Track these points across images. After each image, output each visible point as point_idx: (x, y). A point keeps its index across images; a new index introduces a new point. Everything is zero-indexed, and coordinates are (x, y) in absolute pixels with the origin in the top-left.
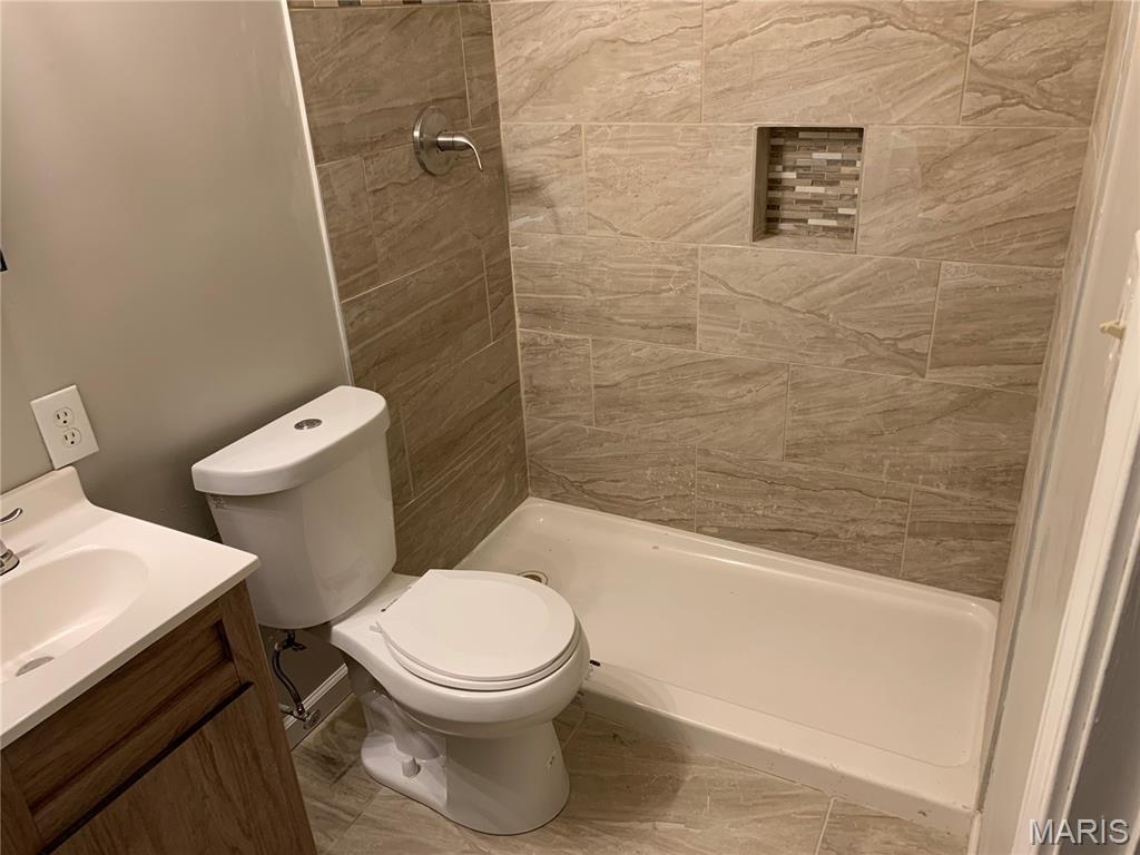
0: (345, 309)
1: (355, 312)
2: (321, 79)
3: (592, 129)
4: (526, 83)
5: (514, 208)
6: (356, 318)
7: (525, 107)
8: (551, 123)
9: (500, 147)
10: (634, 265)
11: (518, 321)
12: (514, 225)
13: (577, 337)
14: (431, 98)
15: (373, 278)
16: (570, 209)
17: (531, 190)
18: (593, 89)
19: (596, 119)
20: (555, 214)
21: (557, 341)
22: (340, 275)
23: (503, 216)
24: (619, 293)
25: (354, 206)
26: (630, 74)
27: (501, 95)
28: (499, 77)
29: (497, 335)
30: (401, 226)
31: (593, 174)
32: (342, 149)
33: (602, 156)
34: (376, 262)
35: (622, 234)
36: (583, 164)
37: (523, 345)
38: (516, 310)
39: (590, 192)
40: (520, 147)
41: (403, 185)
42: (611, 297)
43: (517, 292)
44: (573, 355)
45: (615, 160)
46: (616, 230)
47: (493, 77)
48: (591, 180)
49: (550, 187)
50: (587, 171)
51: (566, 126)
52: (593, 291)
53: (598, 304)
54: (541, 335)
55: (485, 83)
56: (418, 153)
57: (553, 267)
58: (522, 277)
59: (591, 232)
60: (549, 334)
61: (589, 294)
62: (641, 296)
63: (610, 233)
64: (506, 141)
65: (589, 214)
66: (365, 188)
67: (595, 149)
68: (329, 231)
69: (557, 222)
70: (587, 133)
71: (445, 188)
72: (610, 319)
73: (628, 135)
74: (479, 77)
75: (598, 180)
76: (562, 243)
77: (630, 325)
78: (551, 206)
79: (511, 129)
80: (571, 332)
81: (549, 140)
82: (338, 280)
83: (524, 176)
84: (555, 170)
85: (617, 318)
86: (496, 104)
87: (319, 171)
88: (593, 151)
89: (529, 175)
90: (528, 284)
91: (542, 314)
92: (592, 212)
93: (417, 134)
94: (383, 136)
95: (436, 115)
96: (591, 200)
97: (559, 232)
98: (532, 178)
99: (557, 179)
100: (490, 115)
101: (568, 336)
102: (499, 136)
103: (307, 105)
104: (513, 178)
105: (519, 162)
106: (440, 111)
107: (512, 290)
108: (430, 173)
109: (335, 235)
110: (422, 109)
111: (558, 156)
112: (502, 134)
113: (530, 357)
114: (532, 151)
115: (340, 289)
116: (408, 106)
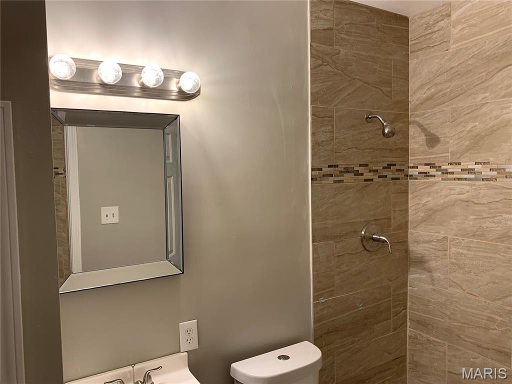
0: (315, 306)
1: (320, 307)
2: (321, 210)
3: (453, 240)
4: (422, 215)
5: (412, 269)
6: (320, 310)
7: (421, 225)
8: (433, 234)
9: (407, 241)
10: (473, 311)
11: (408, 324)
12: (411, 277)
13: (439, 341)
14: (372, 219)
15: (332, 293)
16: (439, 275)
17: (421, 262)
18: (456, 222)
19: (456, 235)
20: (432, 276)
21: (428, 340)
22: (315, 290)
23: (405, 273)
24: (464, 323)
25: (327, 261)
26: (475, 217)
27: (410, 218)
28: (410, 211)
29: (395, 329)
30: (349, 272)
31: (453, 261)
32: (325, 238)
33: (459, 253)
34: (334, 286)
35: (467, 293)
36: (448, 254)
37: (410, 337)
38: (408, 318)
39: (450, 269)
40: (418, 242)
41: (353, 254)
42: (460, 325)
43: (409, 309)
44: (437, 350)
45: (465, 256)
46: (464, 290)
47: (407, 211)
48: (452, 263)
49: (430, 263)
50: (450, 259)
51: (441, 235)
52: (450, 319)
53: (452, 326)
54: (420, 335)
55: (402, 213)
56: (362, 241)
57: (429, 301)
58: (412, 303)
59: (451, 289)
60: (424, 335)
61: (447, 320)
62: (478, 328)
63: (461, 291)
64: (410, 238)
65: (450, 279)
66: (333, 254)
67: (455, 249)
68: (313, 271)
69: (432, 280)
70: (451, 241)
71: (374, 257)
72: (459, 336)
73: (471, 245)
74: (399, 210)
75: (455, 264)
76: (435, 290)
77: (470, 342)
78: (430, 271)
79: (413, 234)
80: (437, 337)
81: (431, 241)
82: (314, 292)
83: (418, 255)
84: (433, 255)
85: (462, 336)
86: (407, 222)
87: (313, 246)
88: (453, 249)
89: (421, 256)
90: (415, 307)
91: (421, 324)
92: (451, 279)
93: (363, 233)
94: (346, 234)
95: (374, 226)
96: (450, 273)
97: (433, 284)
98: (421, 257)
99: (434, 259)
100: (404, 226)
101: (434, 339)
102: (407, 236)
103: (312, 220)
104: (412, 256)
105: (415, 249)
106: (376, 224)
107: (407, 308)
108: (367, 250)
109: (316, 273)
110: (368, 223)
111: (435, 249)
112: (409, 235)
113: (413, 344)
114: (422, 245)
115: (314, 297)
116: (360, 222)
